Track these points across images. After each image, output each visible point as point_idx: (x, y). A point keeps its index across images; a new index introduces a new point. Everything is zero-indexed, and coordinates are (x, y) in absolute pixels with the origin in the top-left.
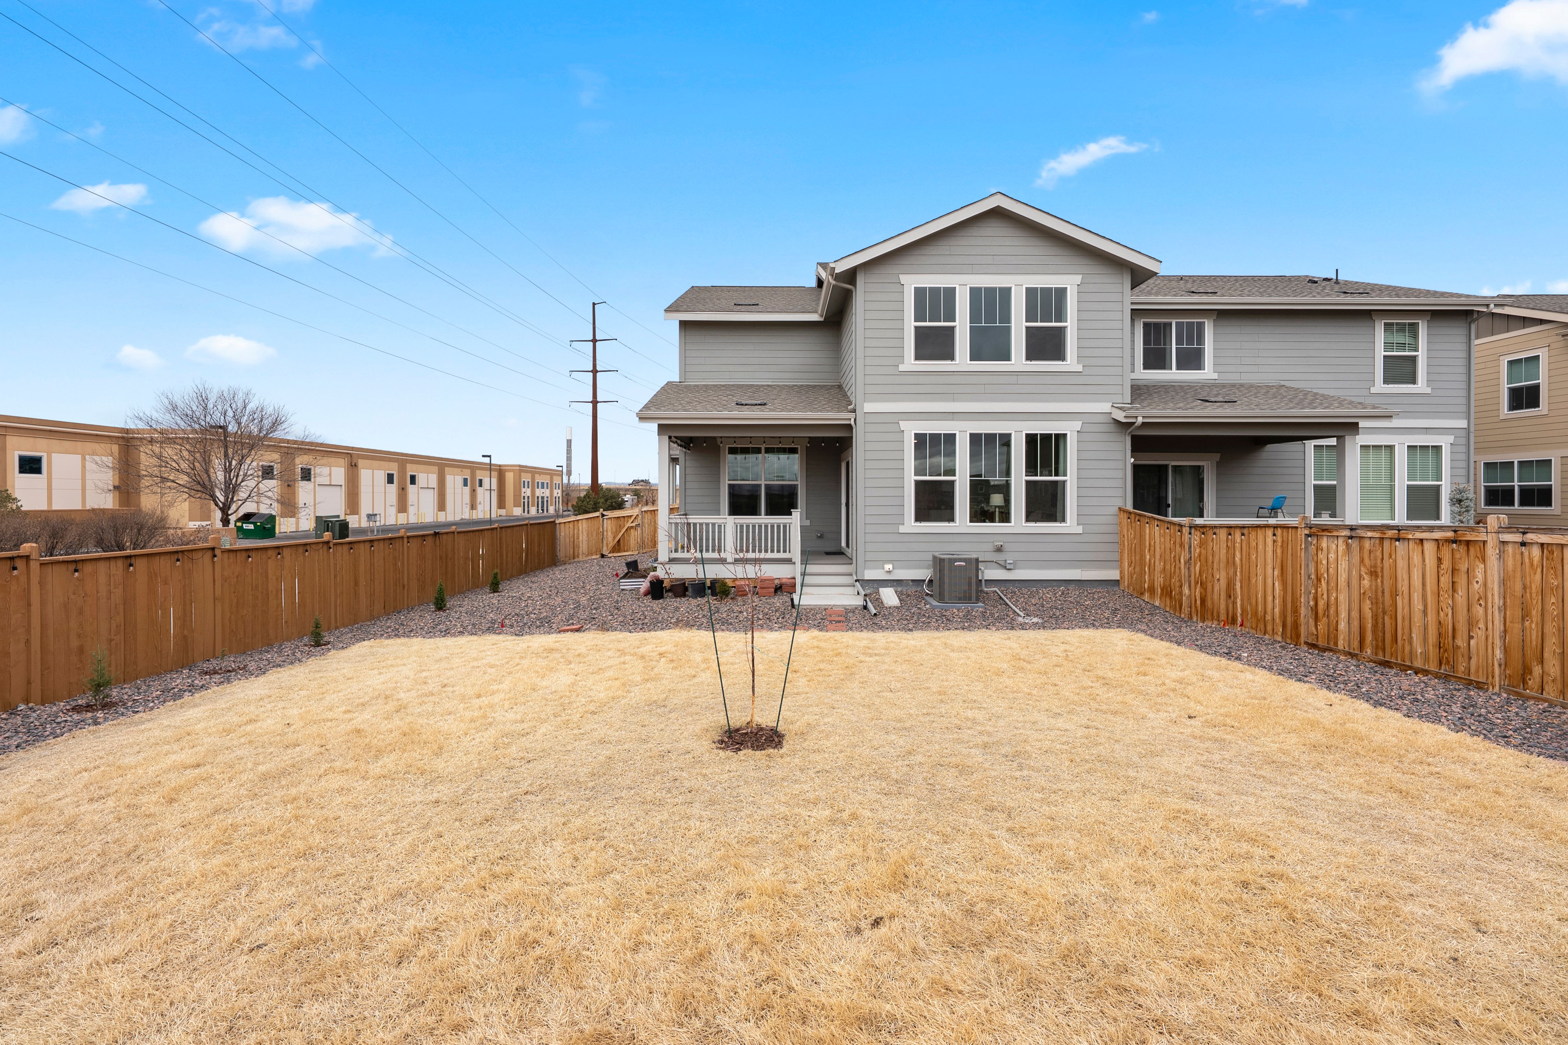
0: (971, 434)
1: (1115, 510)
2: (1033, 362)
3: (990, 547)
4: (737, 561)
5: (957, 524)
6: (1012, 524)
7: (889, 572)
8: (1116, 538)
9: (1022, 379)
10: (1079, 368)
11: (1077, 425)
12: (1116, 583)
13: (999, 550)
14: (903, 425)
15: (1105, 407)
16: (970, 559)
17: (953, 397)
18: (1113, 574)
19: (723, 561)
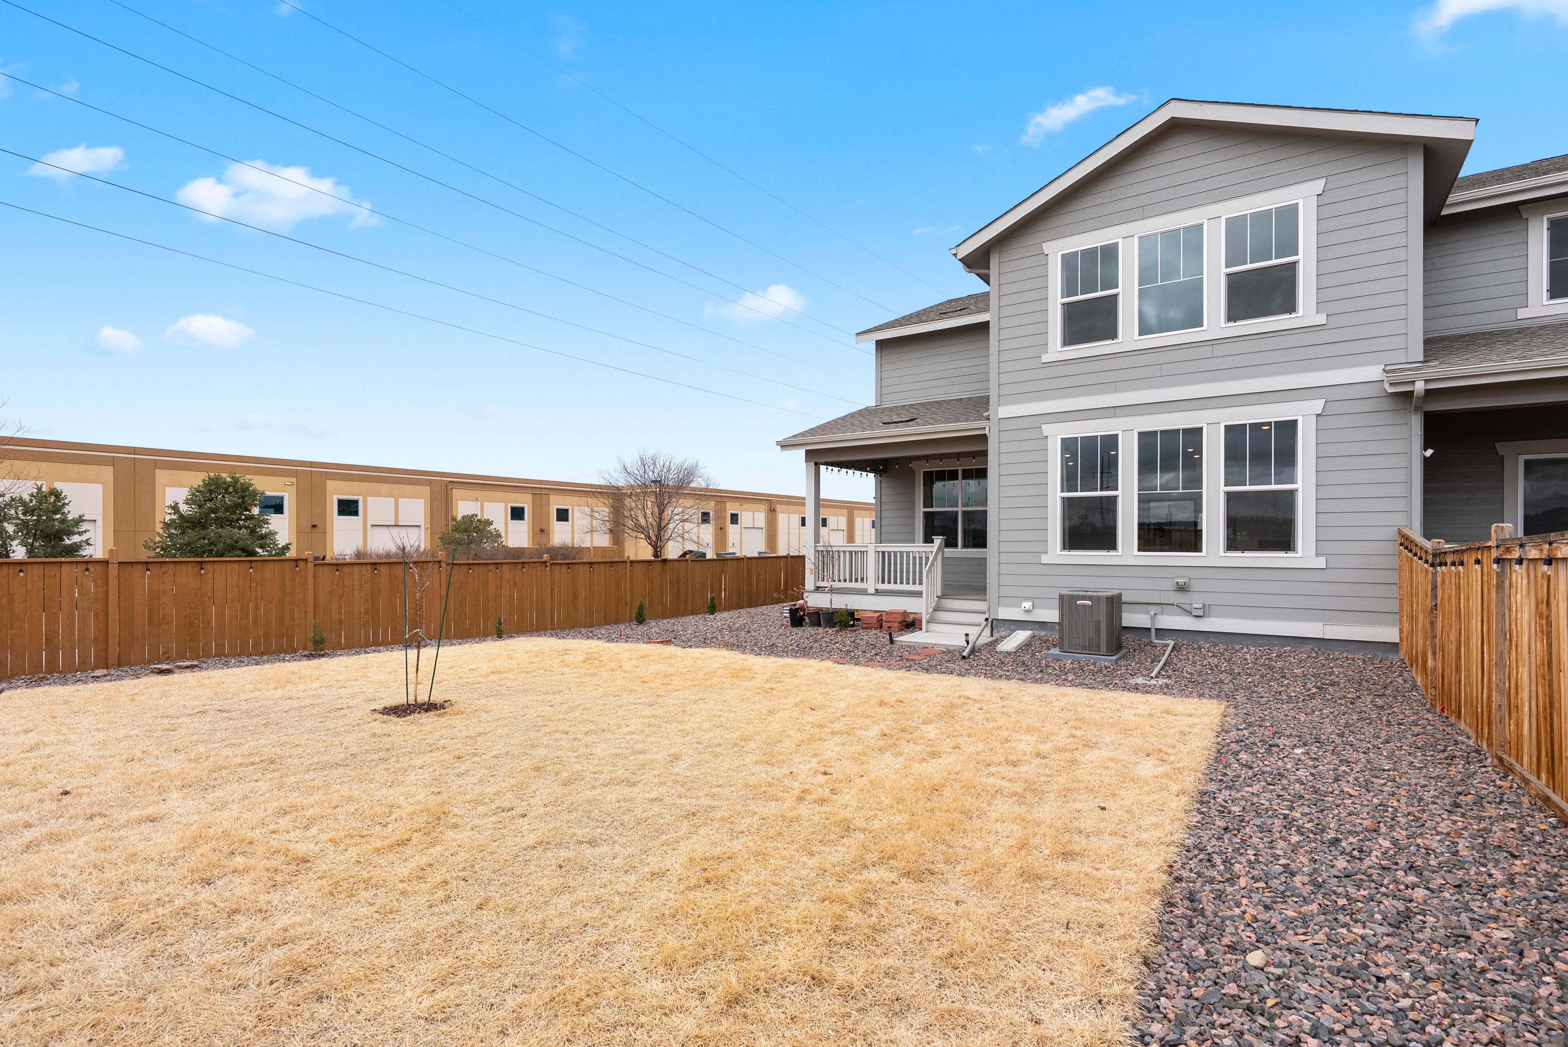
0: (1140, 434)
1: (1392, 533)
2: (1238, 323)
3: (1170, 585)
4: (878, 592)
5: (1120, 553)
6: (1204, 553)
7: (1028, 611)
8: (1393, 577)
9: (1220, 350)
10: (1322, 319)
11: (1317, 406)
12: (1393, 647)
13: (1182, 589)
14: (1047, 429)
15: (1374, 372)
16: (1099, 597)
17: (1115, 387)
18: (1389, 634)
19: (864, 592)
